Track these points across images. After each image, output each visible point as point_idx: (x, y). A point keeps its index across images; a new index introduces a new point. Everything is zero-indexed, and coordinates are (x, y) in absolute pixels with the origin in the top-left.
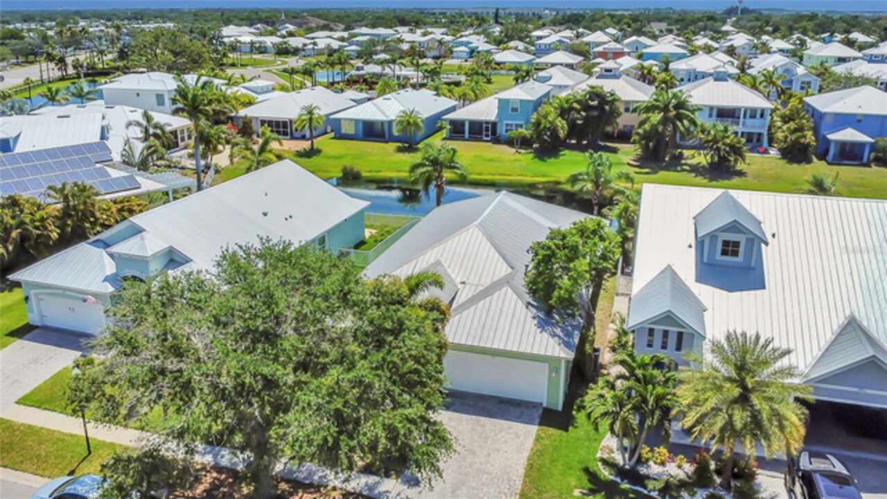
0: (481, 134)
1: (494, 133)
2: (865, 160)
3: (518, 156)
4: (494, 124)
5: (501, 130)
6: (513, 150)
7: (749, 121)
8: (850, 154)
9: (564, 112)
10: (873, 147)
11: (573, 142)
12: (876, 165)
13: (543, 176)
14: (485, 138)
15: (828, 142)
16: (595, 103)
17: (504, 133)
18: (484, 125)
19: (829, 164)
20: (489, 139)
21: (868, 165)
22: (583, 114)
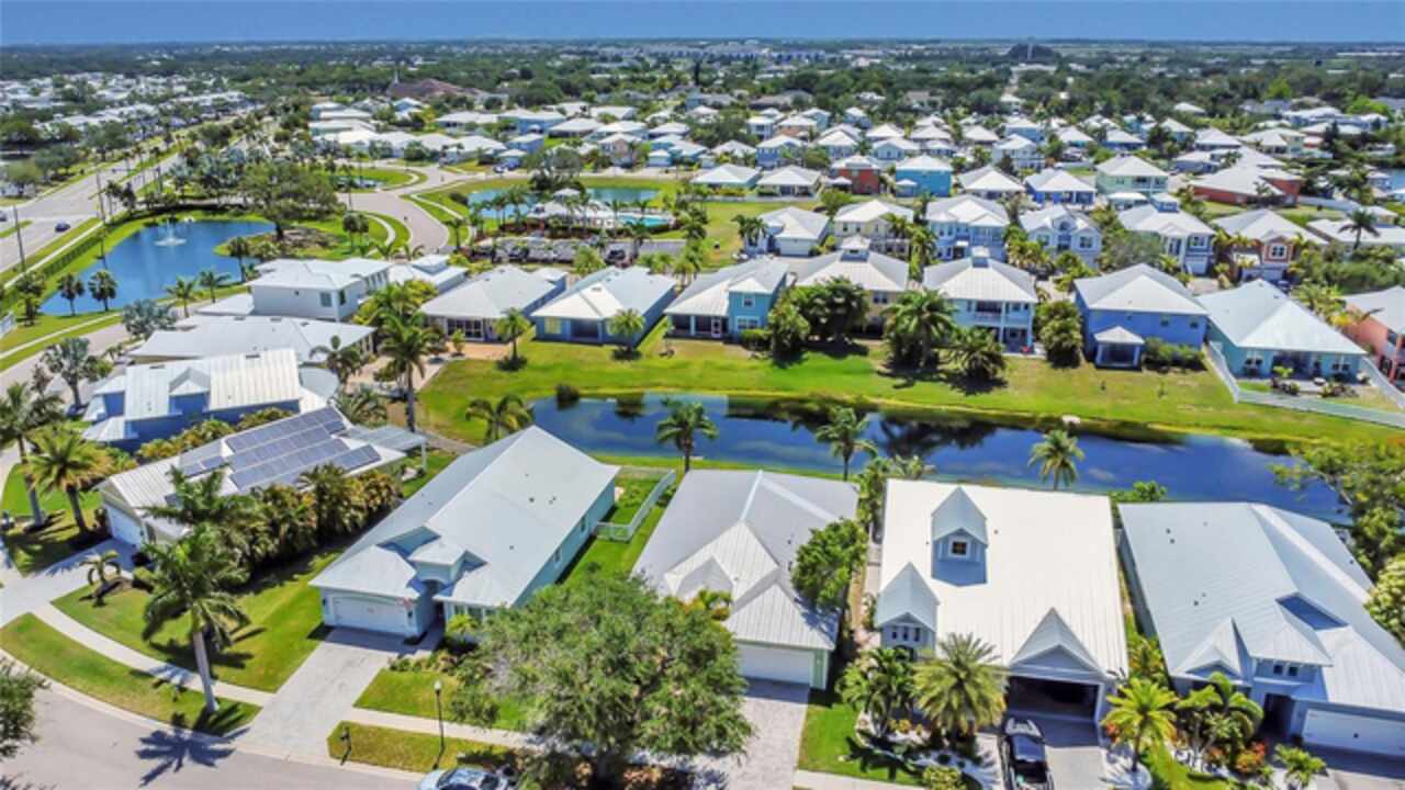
0: (709, 330)
1: (725, 328)
2: (1136, 362)
3: (755, 363)
4: (725, 321)
5: (733, 327)
6: (749, 354)
7: (1013, 315)
8: (1119, 357)
9: (804, 309)
10: (1144, 349)
11: (817, 338)
12: (1149, 369)
13: (786, 390)
14: (715, 336)
15: (1096, 344)
16: (840, 300)
17: (736, 329)
18: (713, 321)
19: (1098, 367)
20: (719, 336)
21: (1137, 369)
22: (827, 310)
